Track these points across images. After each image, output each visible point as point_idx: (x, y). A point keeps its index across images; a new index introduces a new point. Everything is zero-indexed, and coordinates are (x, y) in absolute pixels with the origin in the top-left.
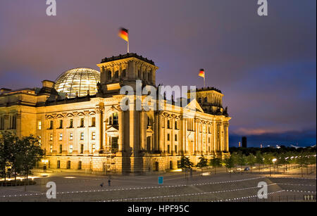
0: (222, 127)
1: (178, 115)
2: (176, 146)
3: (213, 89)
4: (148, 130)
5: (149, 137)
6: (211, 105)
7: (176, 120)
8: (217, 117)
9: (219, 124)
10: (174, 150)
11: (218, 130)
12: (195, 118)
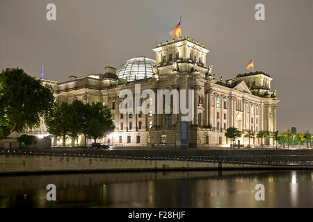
0: (270, 109)
1: (227, 95)
2: (225, 124)
3: (261, 73)
4: (199, 107)
5: (200, 114)
6: (259, 88)
7: (225, 100)
8: (264, 100)
9: (267, 105)
10: (223, 127)
11: (266, 112)
12: (243, 100)
